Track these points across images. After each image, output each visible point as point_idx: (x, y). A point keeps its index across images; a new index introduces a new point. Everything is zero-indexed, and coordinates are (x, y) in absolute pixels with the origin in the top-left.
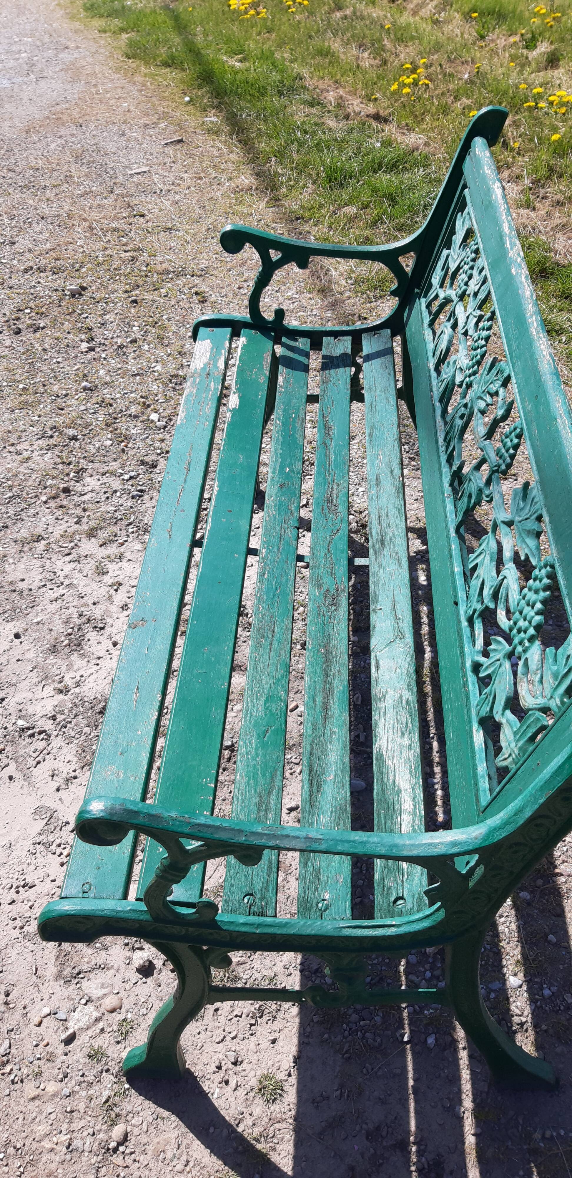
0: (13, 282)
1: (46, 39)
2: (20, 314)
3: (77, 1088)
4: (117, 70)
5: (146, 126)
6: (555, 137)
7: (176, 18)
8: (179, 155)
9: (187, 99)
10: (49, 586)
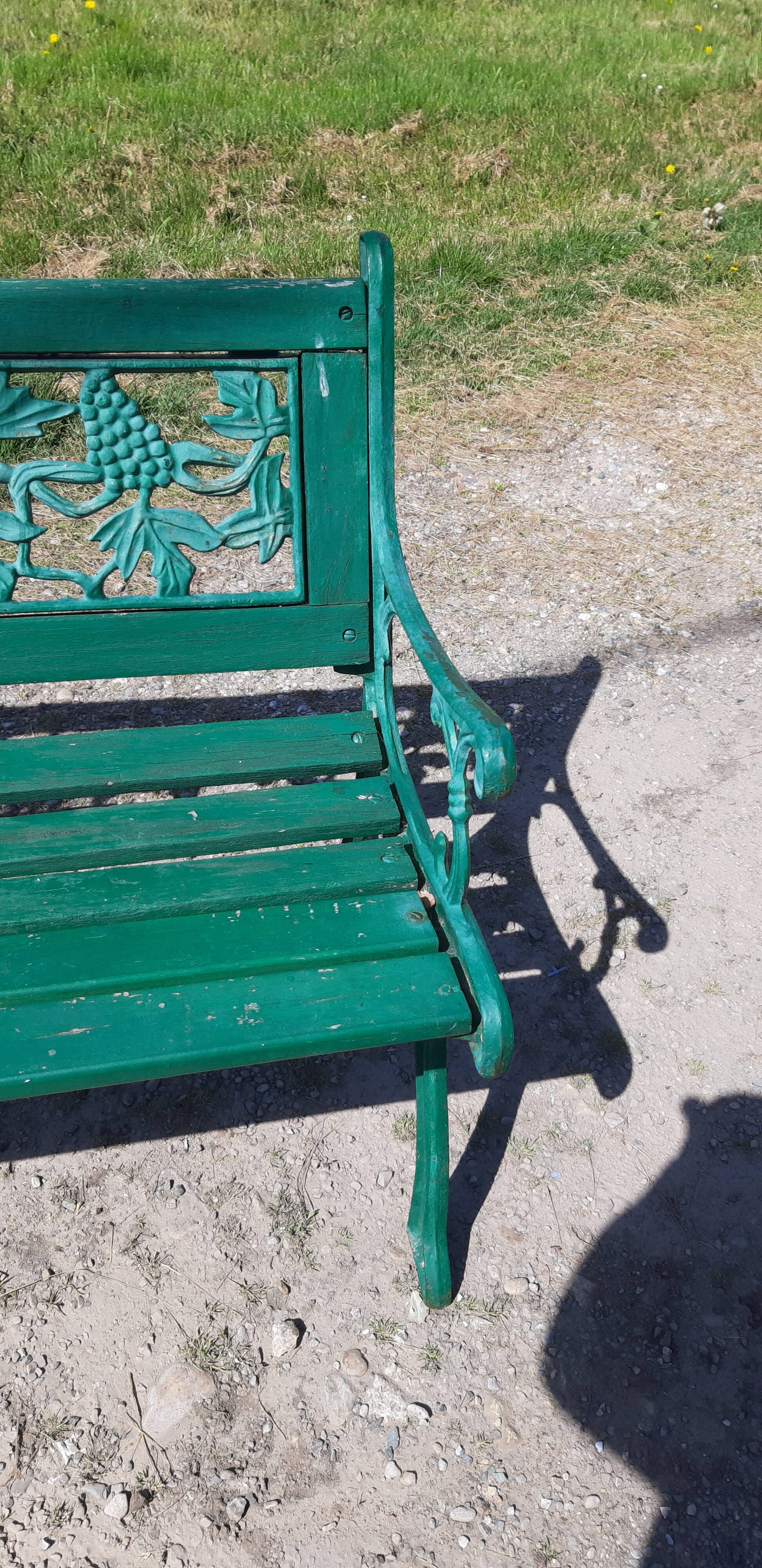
3: (482, 1371)
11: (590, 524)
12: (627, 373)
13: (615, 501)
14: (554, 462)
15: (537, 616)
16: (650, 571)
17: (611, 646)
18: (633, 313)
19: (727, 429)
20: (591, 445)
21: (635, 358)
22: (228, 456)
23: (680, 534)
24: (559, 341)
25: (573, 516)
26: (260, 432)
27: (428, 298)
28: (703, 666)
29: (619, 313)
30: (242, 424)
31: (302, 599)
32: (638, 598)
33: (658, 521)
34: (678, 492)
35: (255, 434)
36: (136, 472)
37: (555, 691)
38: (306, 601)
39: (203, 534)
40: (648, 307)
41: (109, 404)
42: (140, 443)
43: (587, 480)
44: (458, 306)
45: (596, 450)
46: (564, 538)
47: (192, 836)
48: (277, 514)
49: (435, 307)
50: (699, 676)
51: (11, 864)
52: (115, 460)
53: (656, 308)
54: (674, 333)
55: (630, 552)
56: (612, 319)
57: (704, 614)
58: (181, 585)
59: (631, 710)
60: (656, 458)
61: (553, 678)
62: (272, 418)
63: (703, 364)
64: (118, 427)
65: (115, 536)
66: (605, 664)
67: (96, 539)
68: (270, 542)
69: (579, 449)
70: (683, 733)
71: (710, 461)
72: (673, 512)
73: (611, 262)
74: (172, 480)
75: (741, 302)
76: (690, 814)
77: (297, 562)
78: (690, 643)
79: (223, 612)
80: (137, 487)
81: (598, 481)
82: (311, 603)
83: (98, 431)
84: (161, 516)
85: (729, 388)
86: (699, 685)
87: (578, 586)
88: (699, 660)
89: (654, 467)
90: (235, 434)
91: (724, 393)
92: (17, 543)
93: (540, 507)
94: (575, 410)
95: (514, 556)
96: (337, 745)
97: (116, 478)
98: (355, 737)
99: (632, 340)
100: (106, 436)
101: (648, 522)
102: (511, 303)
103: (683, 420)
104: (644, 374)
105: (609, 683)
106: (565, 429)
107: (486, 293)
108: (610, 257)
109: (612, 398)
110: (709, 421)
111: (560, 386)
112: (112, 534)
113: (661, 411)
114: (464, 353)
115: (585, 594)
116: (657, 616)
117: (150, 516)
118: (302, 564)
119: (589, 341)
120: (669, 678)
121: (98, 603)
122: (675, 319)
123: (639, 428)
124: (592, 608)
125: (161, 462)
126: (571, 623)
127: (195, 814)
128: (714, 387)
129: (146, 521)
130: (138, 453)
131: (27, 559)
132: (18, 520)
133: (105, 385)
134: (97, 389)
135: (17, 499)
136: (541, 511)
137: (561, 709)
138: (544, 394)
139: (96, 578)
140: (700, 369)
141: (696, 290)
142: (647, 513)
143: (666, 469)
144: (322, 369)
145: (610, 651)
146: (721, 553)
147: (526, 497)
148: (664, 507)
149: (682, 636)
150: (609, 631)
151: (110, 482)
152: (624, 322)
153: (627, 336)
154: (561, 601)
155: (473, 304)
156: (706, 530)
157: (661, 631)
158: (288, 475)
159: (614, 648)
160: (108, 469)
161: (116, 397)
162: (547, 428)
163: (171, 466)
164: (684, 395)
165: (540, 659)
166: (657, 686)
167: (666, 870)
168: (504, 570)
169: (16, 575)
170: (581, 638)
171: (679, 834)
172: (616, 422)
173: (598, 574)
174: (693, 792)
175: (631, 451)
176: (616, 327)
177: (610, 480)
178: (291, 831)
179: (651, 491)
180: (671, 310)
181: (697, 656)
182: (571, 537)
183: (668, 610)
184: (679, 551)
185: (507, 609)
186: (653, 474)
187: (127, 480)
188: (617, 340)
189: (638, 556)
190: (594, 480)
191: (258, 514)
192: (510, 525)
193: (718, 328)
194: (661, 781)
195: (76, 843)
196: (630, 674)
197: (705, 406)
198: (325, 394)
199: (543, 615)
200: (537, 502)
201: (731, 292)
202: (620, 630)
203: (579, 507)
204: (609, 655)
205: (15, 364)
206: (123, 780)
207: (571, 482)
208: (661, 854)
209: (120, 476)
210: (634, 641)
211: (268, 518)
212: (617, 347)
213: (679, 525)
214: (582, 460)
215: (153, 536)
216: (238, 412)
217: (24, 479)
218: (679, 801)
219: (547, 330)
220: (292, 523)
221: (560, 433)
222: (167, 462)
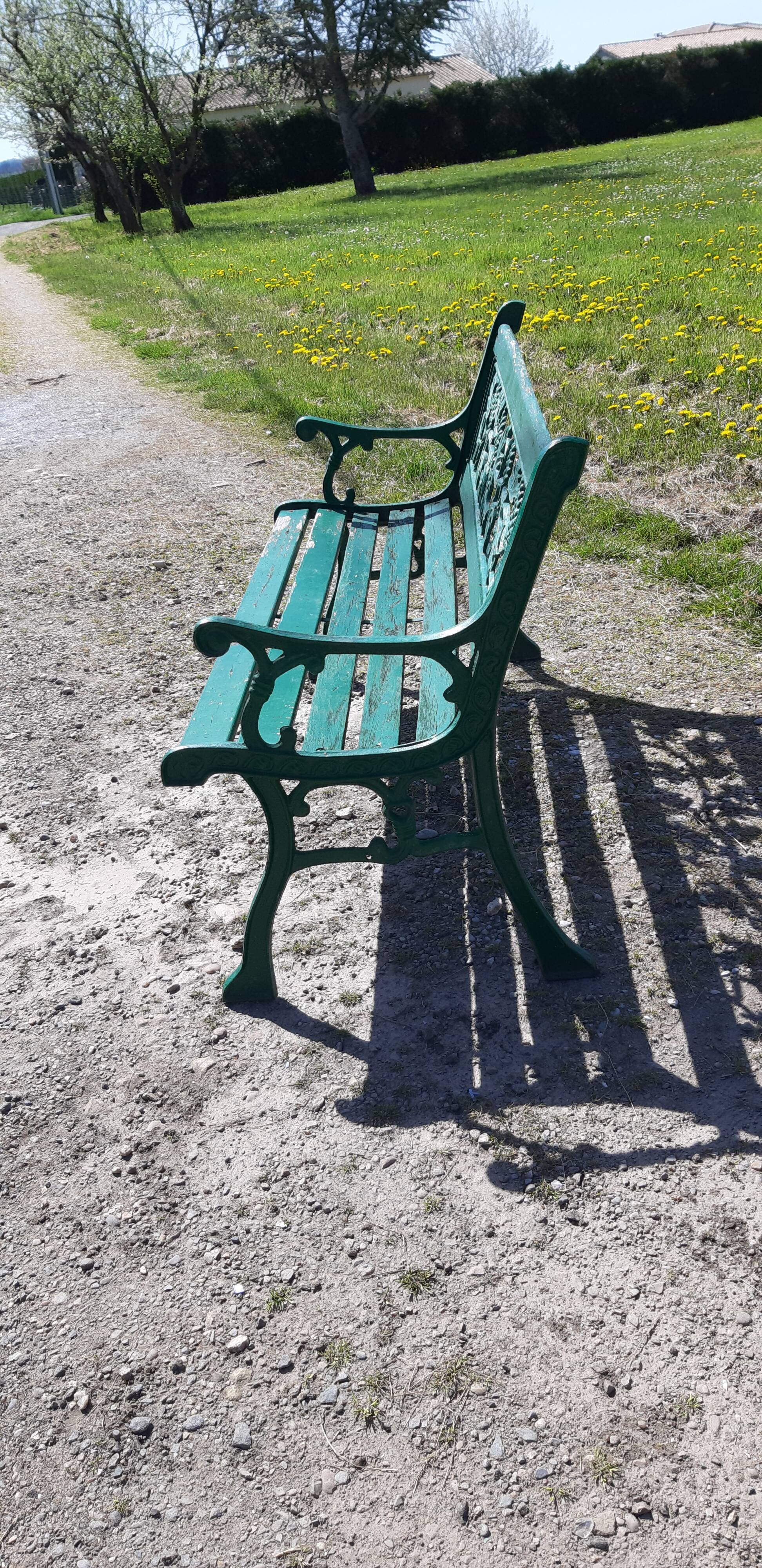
0: (97, 565)
1: (120, 401)
2: (106, 587)
4: (196, 419)
5: (227, 455)
6: (637, 426)
7: (256, 375)
8: (261, 472)
9: (268, 432)
10: (142, 749)
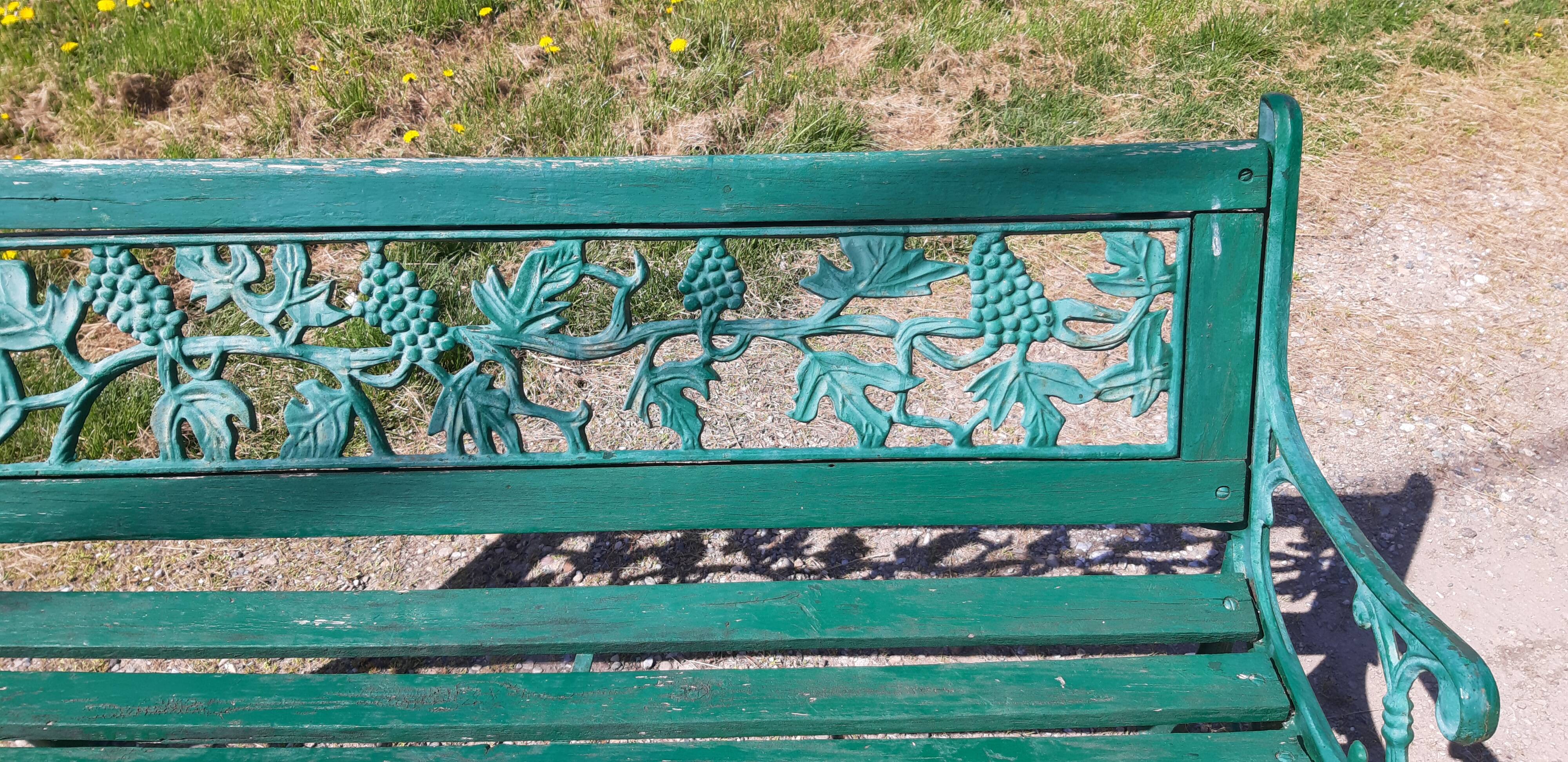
11: (1402, 320)
12: (1428, 150)
13: (1428, 295)
14: (1354, 249)
15: (1350, 424)
16: (1478, 376)
17: (1442, 463)
18: (1426, 84)
19: (1550, 214)
20: (1395, 230)
21: (1434, 134)
22: (1109, 312)
23: (1509, 335)
24: (1347, 116)
25: (1383, 311)
26: (1145, 290)
27: (1199, 73)
28: (1554, 492)
29: (1411, 84)
30: (1128, 283)
31: (1175, 454)
32: (1467, 408)
33: (1480, 319)
34: (1500, 286)
35: (1138, 292)
36: (1017, 328)
37: (1382, 514)
38: (1178, 456)
39: (1077, 387)
40: (1441, 77)
41: (997, 265)
42: (1024, 301)
43: (1394, 271)
44: (1233, 81)
45: (1400, 237)
46: (1374, 336)
47: (1062, 707)
48: (1155, 370)
49: (1206, 83)
50: (1550, 504)
51: (883, 721)
52: (997, 316)
53: (1452, 78)
54: (1475, 106)
55: (1452, 354)
56: (1404, 92)
57: (1547, 430)
58: (1051, 436)
59: (1473, 541)
60: (1471, 247)
61: (1377, 497)
62: (1159, 276)
63: (1513, 141)
64: (1004, 286)
65: (990, 388)
66: (1438, 485)
67: (972, 390)
68: (1146, 396)
69: (1381, 236)
70: (1538, 573)
71: (1534, 250)
72: (1497, 308)
73: (1395, 29)
74: (1051, 336)
75: (1547, 70)
76: (1557, 674)
77: (1172, 417)
78: (1536, 464)
79: (1091, 464)
80: (1016, 342)
81: (1406, 272)
82: (1183, 457)
83: (985, 289)
84: (1037, 370)
85: (1546, 167)
86: (1551, 515)
87: (1395, 391)
88: (1548, 485)
89: (1470, 257)
90: (1119, 291)
91: (1541, 173)
92: (896, 393)
93: (1342, 299)
94: (1372, 192)
95: (1319, 354)
96: (1207, 612)
97: (997, 333)
98: (1226, 602)
99: (1430, 114)
100: (990, 295)
101: (1469, 319)
102: (1290, 76)
103: (1497, 204)
104: (1446, 152)
105: (1445, 508)
106: (1362, 213)
107: (1262, 66)
108: (1395, 24)
109: (1413, 178)
110: (1528, 205)
111: (1353, 166)
112: (986, 385)
113: (1471, 192)
114: (1243, 130)
115: (1405, 400)
116: (1493, 430)
117: (1026, 370)
118: (1177, 420)
119: (1381, 116)
120: (1515, 505)
121: (966, 452)
122: (1474, 90)
123: (1447, 212)
124: (1416, 418)
125: (1042, 318)
126: (1392, 433)
127: (1063, 681)
128: (1529, 166)
129: (1022, 375)
130: (1020, 311)
131: (903, 408)
132: (899, 372)
133: (995, 247)
134: (987, 251)
135: (901, 353)
136: (1345, 304)
137: (1392, 536)
138: (1336, 175)
139: (967, 428)
140: (1510, 146)
141: (1495, 58)
142: (1467, 309)
143: (1484, 259)
144: (1216, 229)
145: (1442, 470)
146: (1560, 358)
147: (1326, 288)
148: (1487, 302)
149: (1524, 454)
150: (1439, 445)
151: (990, 337)
152: (1417, 94)
153: (1424, 110)
154: (1378, 408)
155: (1249, 78)
156: (1539, 331)
157: (1499, 448)
158: (1169, 331)
159: (1446, 466)
160: (989, 325)
161: (1004, 258)
162: (1343, 212)
163: (1051, 322)
164: (1495, 175)
165: (1361, 475)
166: (1502, 515)
167: (1535, 742)
168: (1309, 370)
169: (892, 422)
170: (1406, 452)
171: (1546, 698)
172: (1420, 205)
173: (1419, 378)
174: (1558, 647)
175: (1441, 237)
176: (1408, 100)
177: (1420, 270)
178: (1169, 711)
179: (1469, 284)
180: (1469, 80)
181: (1545, 480)
182: (1382, 335)
183: (1504, 423)
184: (1508, 354)
185: (1317, 414)
186: (1469, 265)
187: (1007, 336)
188: (1413, 115)
189: (1462, 358)
190: (1402, 270)
191: (1136, 368)
192: (1312, 319)
193: (1526, 99)
194: (1518, 631)
195: (946, 704)
196: (1468, 498)
197: (1521, 187)
198: (1217, 252)
199: (1359, 423)
200: (1339, 293)
201: (1535, 59)
202: (1451, 445)
203: (1387, 300)
204: (1441, 474)
205: (913, 229)
206: (984, 634)
207: (1376, 272)
208: (1527, 721)
209: (1002, 331)
210: (1470, 459)
211: (1146, 373)
212: (1413, 122)
213: (1506, 323)
214: (1386, 248)
215: (1027, 389)
216: (1125, 271)
217: (910, 334)
218: (1542, 656)
219: (1331, 105)
220: (1169, 377)
221: (1358, 217)
222: (1048, 319)
